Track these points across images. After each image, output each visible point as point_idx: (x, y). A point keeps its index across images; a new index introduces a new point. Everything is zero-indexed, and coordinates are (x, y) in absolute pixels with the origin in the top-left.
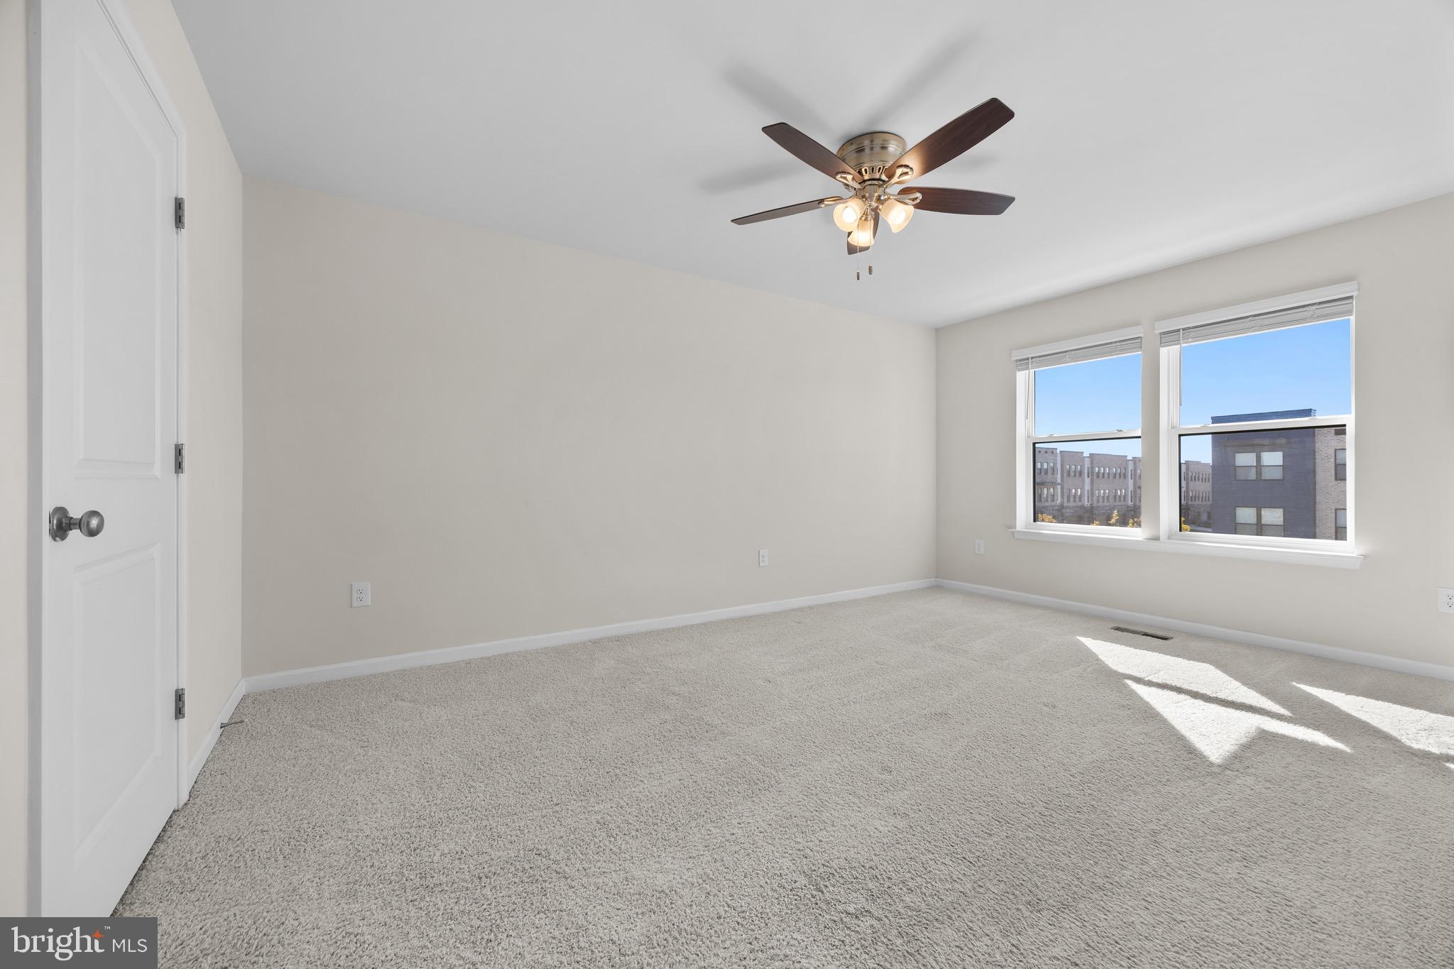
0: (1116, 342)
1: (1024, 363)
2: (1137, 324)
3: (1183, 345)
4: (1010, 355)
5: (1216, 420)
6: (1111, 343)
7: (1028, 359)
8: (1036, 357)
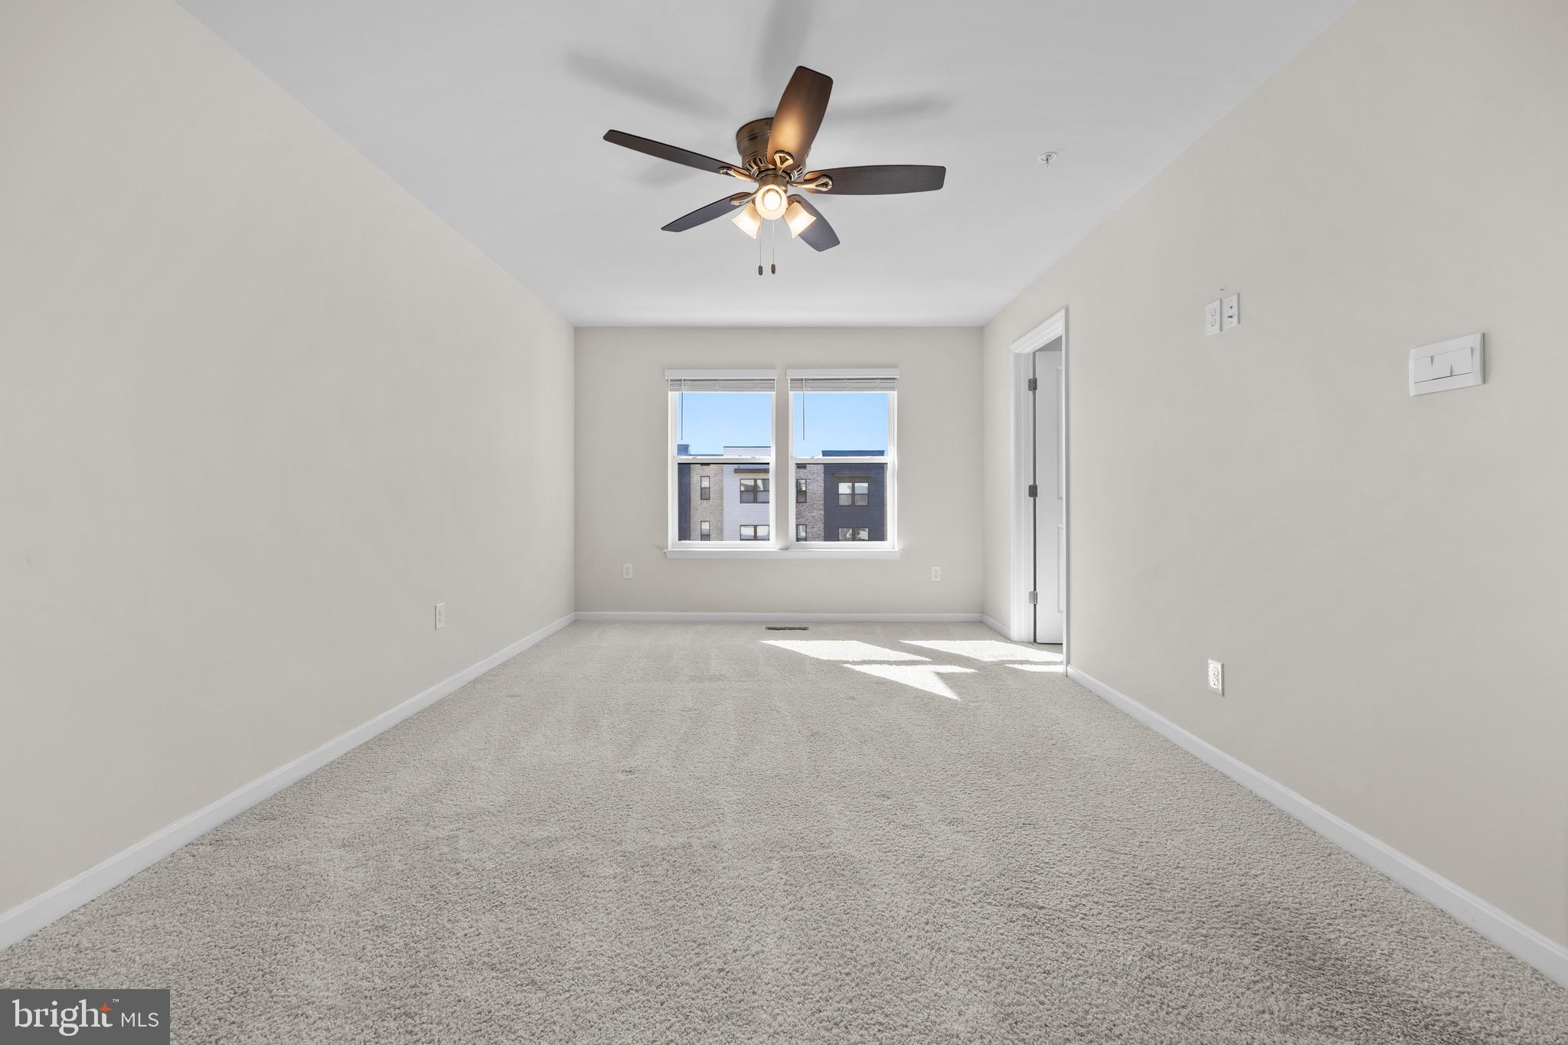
0: (757, 380)
1: (677, 383)
2: (772, 367)
3: (805, 392)
4: (664, 375)
5: (825, 453)
6: (754, 380)
7: (681, 380)
8: (688, 380)
